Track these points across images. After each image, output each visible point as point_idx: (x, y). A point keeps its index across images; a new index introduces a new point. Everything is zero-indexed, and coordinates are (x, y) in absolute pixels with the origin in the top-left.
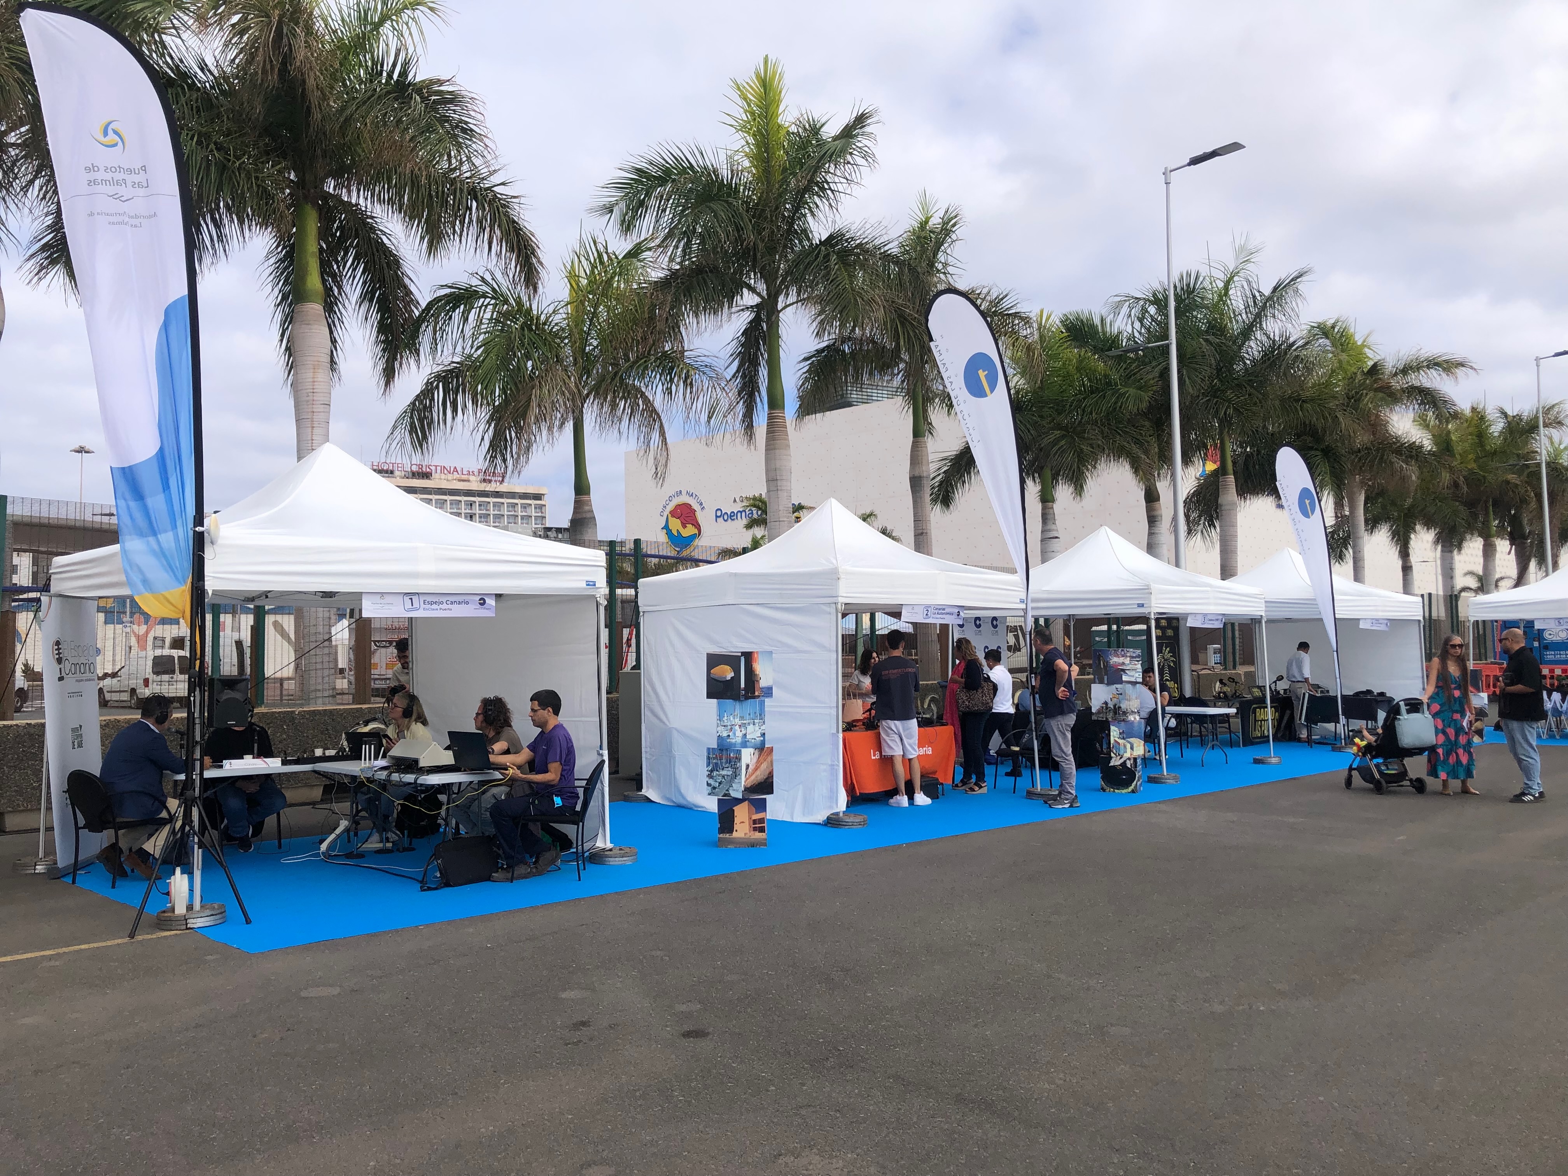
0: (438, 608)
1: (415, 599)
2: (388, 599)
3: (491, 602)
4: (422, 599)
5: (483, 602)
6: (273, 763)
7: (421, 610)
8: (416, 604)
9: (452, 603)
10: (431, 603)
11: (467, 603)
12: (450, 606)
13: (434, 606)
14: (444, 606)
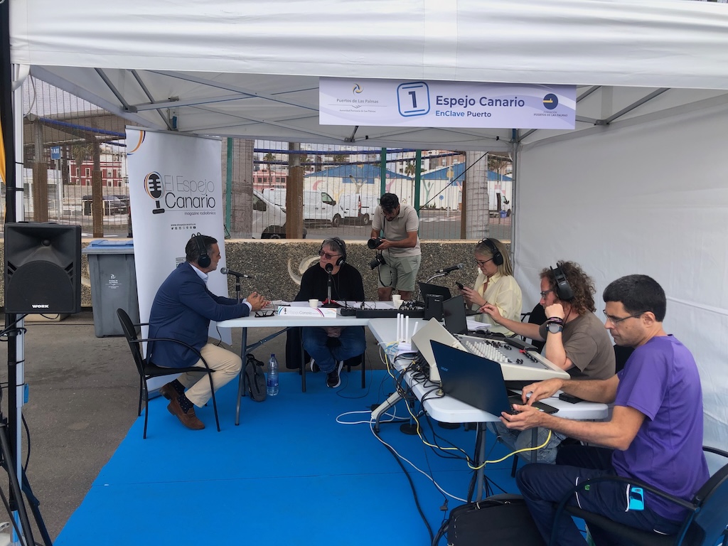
0: (465, 111)
1: (421, 93)
2: (368, 92)
3: (567, 102)
4: (435, 92)
5: (551, 103)
6: (329, 313)
7: (432, 115)
8: (422, 104)
9: (491, 103)
10: (451, 102)
11: (521, 103)
12: (487, 109)
13: (458, 108)
14: (477, 108)
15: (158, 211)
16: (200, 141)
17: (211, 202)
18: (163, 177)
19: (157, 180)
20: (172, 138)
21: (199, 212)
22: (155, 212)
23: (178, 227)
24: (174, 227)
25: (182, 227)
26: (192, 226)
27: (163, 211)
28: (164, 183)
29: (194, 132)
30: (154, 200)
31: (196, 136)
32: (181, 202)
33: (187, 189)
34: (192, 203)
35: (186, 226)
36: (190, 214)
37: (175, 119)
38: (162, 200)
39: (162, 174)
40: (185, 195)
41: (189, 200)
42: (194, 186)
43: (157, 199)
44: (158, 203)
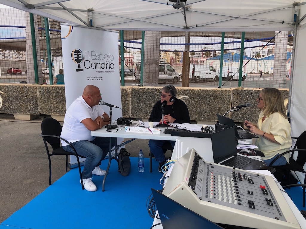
15: (79, 70)
16: (105, 33)
17: (112, 66)
18: (83, 52)
19: (79, 53)
20: (89, 31)
21: (105, 71)
22: (77, 70)
23: (92, 79)
24: (89, 79)
25: (94, 79)
26: (100, 79)
27: (82, 70)
28: (83, 55)
29: (102, 28)
30: (77, 64)
31: (104, 30)
32: (93, 66)
33: (97, 58)
34: (101, 66)
35: (96, 79)
36: (100, 72)
37: (91, 21)
38: (82, 64)
39: (82, 50)
40: (96, 62)
41: (98, 65)
42: (101, 57)
43: (79, 64)
44: (79, 66)
